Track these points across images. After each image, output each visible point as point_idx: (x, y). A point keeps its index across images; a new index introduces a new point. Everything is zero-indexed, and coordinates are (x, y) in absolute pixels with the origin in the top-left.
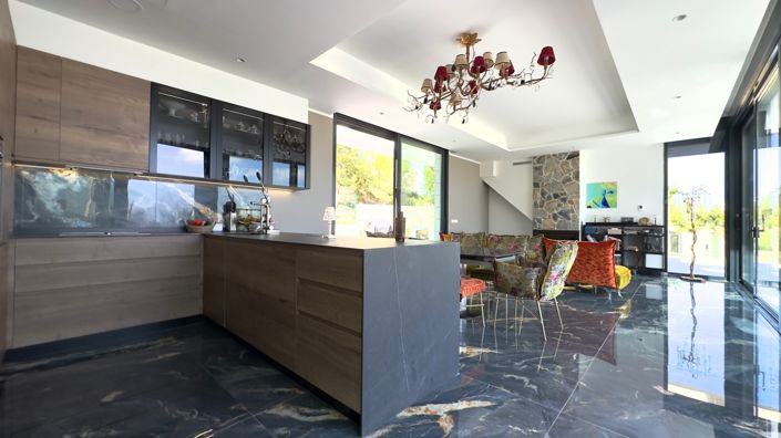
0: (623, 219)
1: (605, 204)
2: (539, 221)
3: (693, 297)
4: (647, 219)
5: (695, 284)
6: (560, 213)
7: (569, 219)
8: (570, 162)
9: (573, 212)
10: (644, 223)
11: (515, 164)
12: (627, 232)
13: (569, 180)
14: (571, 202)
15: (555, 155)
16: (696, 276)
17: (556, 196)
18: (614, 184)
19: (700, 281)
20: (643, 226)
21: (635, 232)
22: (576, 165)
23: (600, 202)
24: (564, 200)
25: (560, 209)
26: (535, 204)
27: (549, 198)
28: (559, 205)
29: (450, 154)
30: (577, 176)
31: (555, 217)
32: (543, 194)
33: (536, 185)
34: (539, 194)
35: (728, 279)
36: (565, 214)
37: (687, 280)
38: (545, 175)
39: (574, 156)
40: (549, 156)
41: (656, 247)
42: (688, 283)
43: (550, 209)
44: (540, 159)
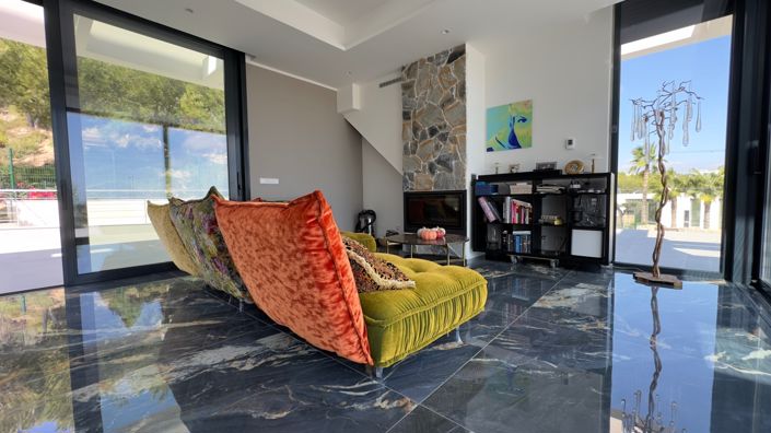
0: (539, 165)
1: (514, 142)
2: (411, 176)
3: (655, 314)
4: (577, 164)
5: (662, 291)
6: (439, 162)
7: (450, 170)
8: (452, 66)
9: (456, 157)
10: (573, 171)
11: (381, 86)
12: (541, 190)
13: (450, 100)
14: (454, 140)
15: (430, 59)
16: (665, 271)
17: (433, 132)
18: (528, 104)
19: (669, 285)
20: (569, 176)
21: (555, 189)
22: (461, 72)
23: (505, 140)
24: (443, 137)
25: (438, 154)
26: (406, 148)
27: (424, 137)
28: (437, 147)
29: (248, 60)
30: (462, 93)
31: (432, 169)
32: (415, 130)
33: (406, 116)
34: (410, 131)
35: (728, 277)
36: (444, 162)
37: (644, 281)
38: (418, 94)
39: (458, 55)
40: (422, 61)
41: (592, 216)
42: (648, 289)
43: (425, 156)
44: (410, 70)
